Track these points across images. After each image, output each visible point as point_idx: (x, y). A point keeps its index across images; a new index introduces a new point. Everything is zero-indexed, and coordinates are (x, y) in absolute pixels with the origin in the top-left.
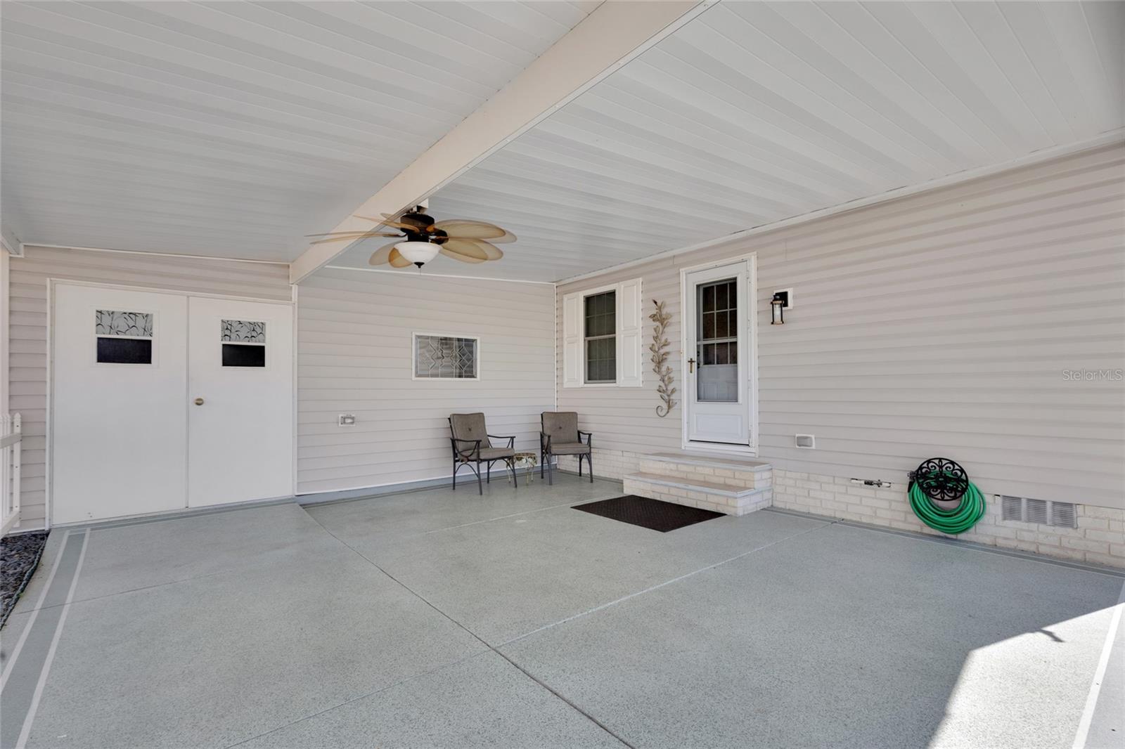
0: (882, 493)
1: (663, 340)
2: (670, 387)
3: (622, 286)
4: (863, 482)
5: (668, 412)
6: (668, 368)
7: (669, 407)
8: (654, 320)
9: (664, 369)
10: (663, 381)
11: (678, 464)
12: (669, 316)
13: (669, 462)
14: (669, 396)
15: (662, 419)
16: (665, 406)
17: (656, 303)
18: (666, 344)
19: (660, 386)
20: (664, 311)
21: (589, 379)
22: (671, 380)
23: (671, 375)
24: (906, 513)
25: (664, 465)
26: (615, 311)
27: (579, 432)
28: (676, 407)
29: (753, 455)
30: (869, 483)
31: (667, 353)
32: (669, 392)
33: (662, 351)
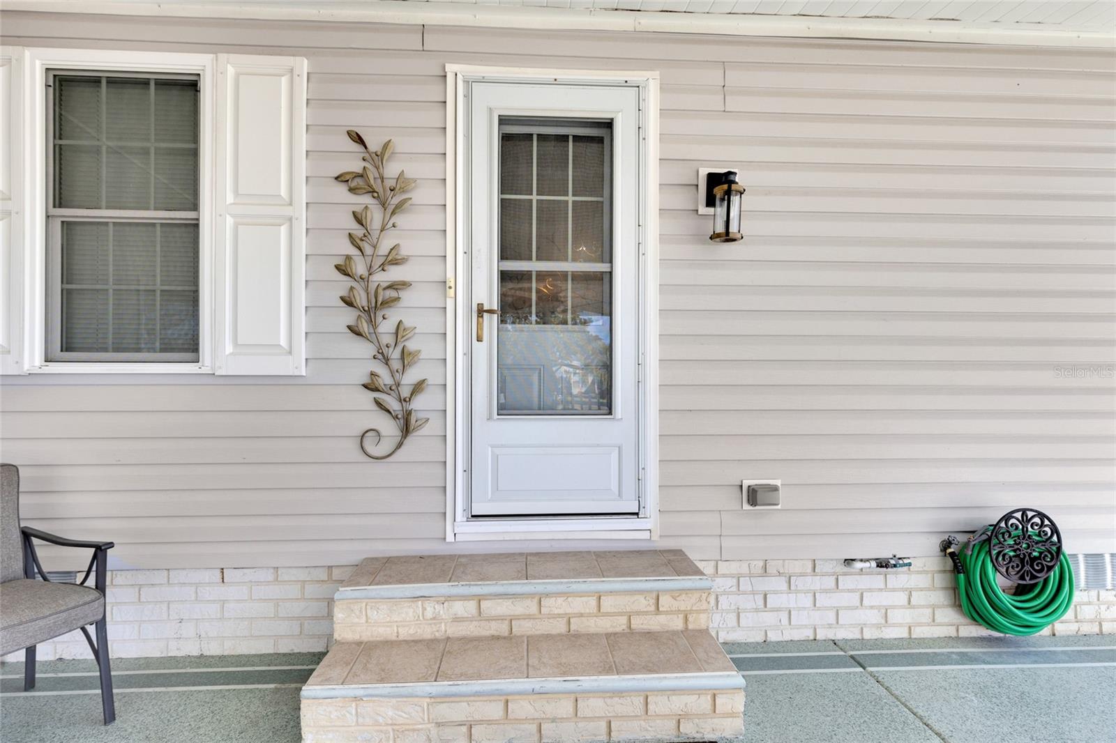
0: (898, 578)
1: (384, 248)
2: (410, 377)
3: (231, 71)
4: (874, 564)
5: (400, 445)
6: (399, 329)
7: (406, 430)
8: (351, 190)
9: (386, 327)
10: (386, 361)
11: (480, 599)
12: (402, 184)
13: (449, 598)
14: (402, 400)
15: (381, 464)
16: (389, 428)
17: (359, 140)
18: (393, 259)
19: (372, 374)
20: (392, 170)
21: (67, 346)
22: (407, 358)
23: (411, 345)
24: (934, 607)
25: (431, 609)
26: (195, 138)
27: (27, 535)
28: (425, 430)
29: (646, 535)
30: (882, 564)
31: (404, 285)
32: (405, 393)
33: (381, 278)
